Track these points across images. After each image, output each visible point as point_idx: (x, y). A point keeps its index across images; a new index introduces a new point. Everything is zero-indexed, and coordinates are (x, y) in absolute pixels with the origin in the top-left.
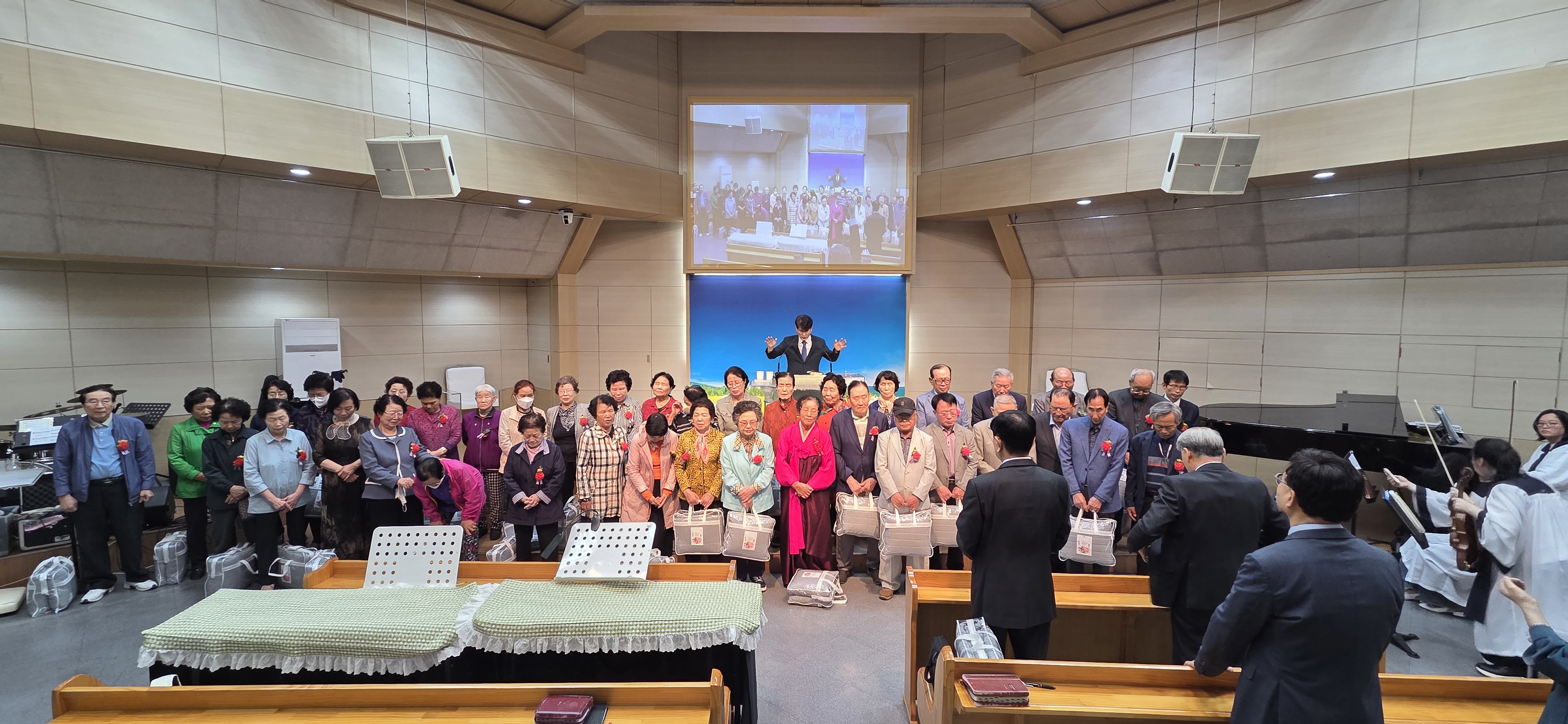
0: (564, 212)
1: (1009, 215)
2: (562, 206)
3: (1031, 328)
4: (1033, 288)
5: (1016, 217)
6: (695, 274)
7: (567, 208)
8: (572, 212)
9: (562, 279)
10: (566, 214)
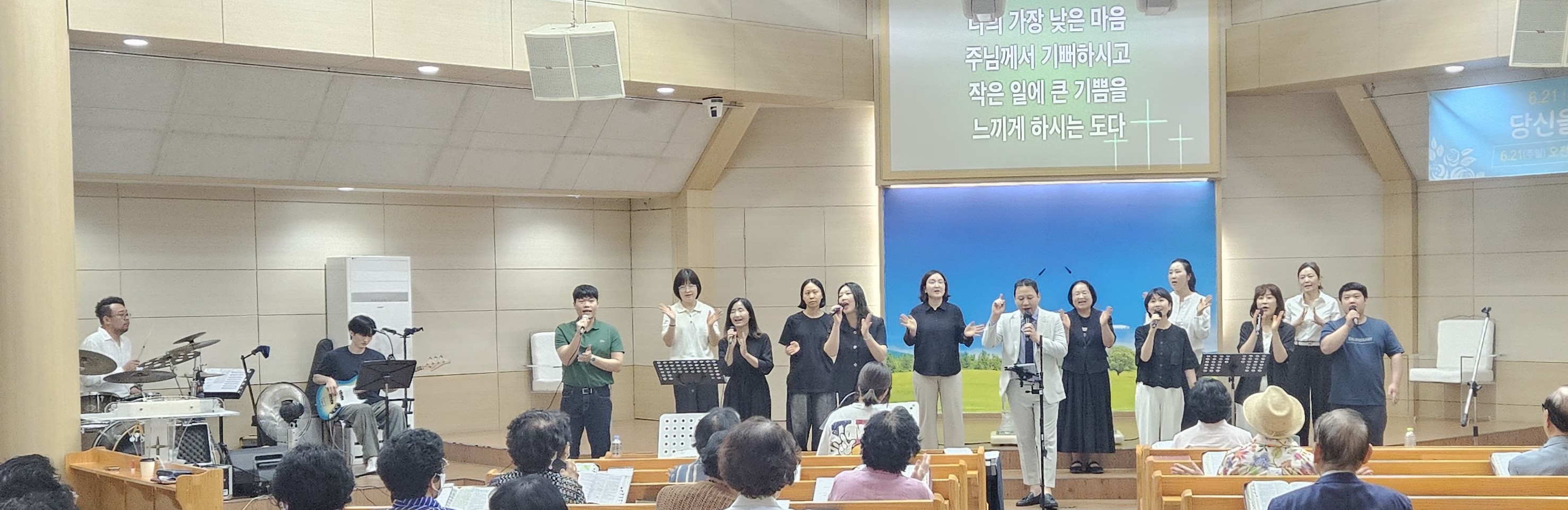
0: (712, 101)
1: (1364, 86)
2: (709, 95)
3: (1415, 256)
4: (1415, 193)
5: (1374, 87)
6: (892, 187)
7: (716, 98)
8: (721, 101)
9: (692, 197)
10: (714, 105)
